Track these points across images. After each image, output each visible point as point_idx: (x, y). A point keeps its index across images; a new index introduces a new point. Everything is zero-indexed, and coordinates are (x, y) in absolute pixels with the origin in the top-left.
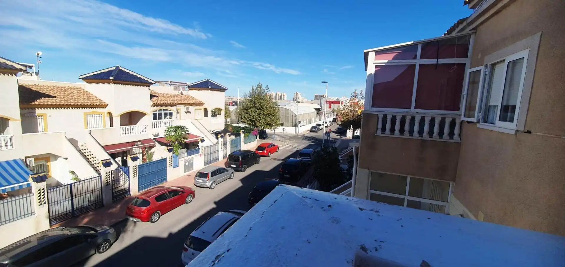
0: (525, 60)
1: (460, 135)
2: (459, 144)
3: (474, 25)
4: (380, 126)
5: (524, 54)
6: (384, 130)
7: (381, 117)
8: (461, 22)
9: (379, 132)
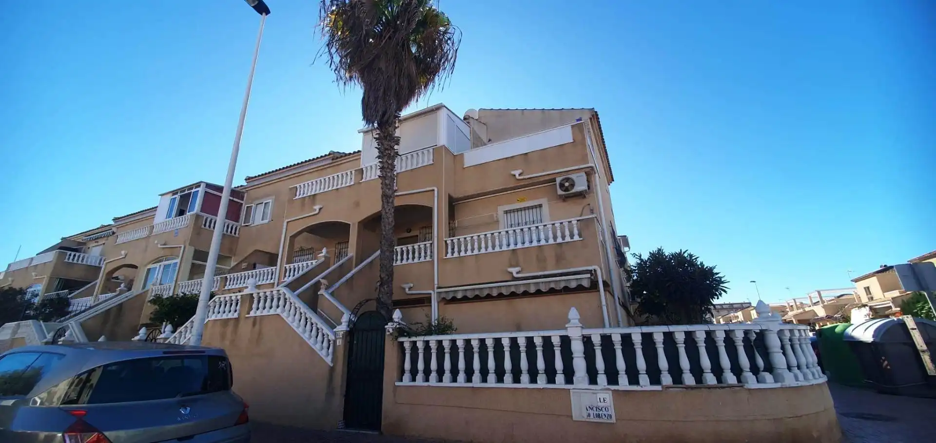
0: (271, 203)
1: (238, 234)
2: (238, 238)
3: (247, 189)
4: (204, 223)
5: (270, 201)
6: (205, 225)
7: (205, 218)
8: (241, 186)
9: (203, 227)
